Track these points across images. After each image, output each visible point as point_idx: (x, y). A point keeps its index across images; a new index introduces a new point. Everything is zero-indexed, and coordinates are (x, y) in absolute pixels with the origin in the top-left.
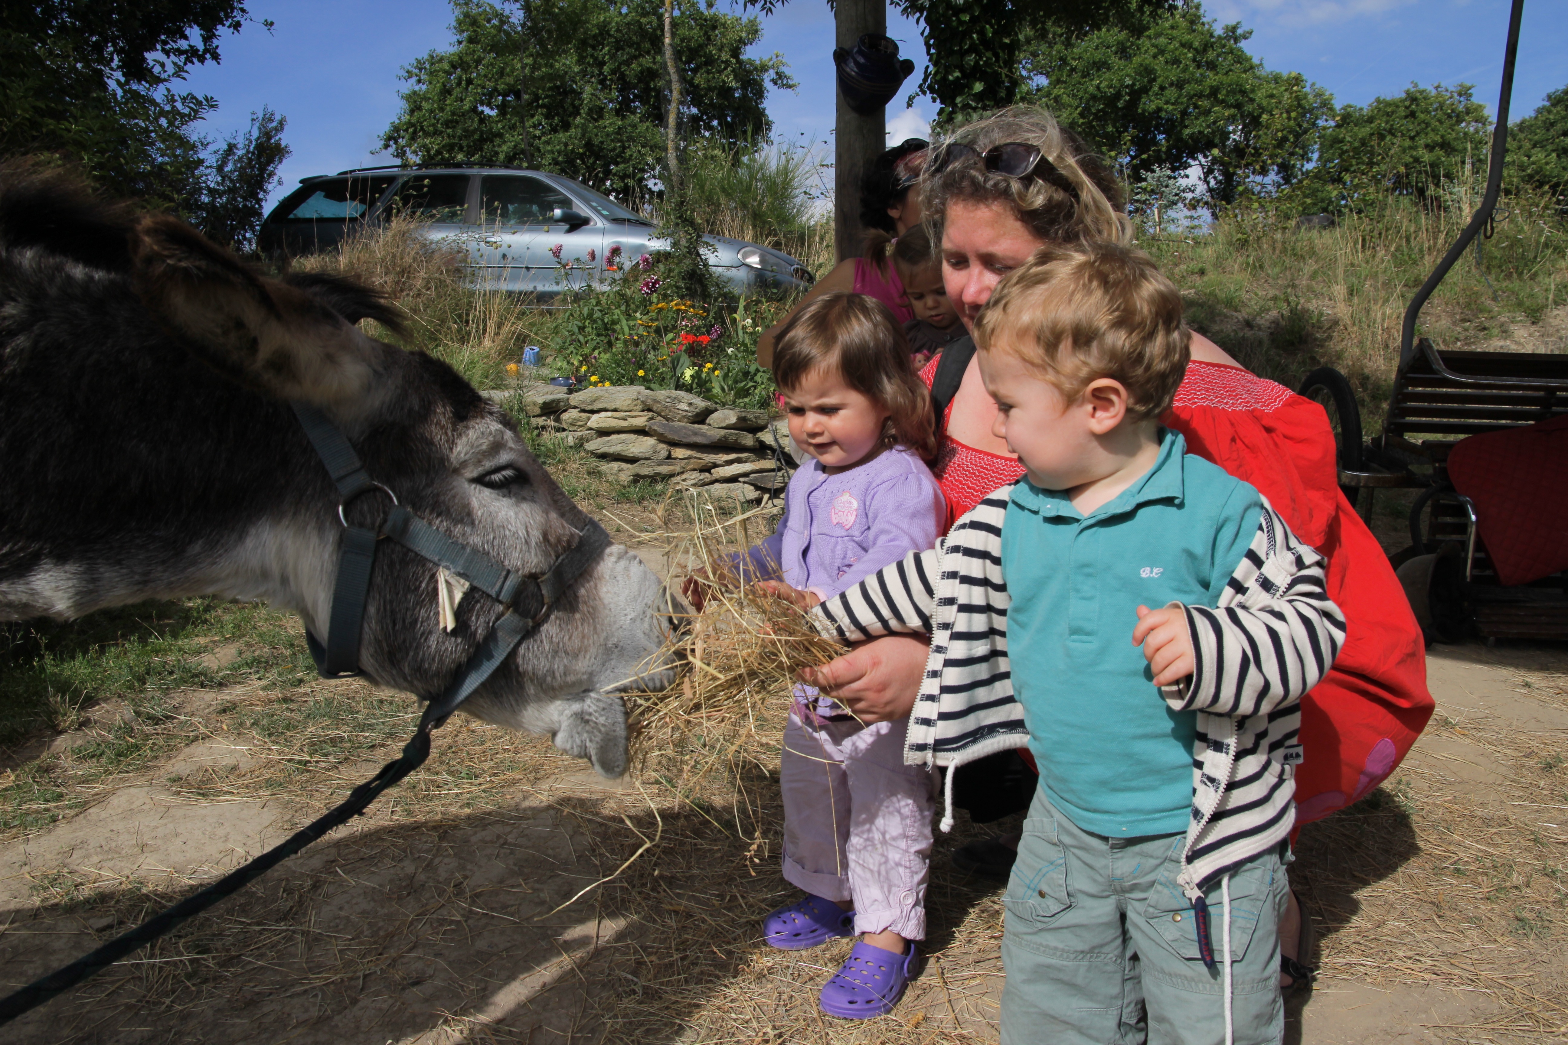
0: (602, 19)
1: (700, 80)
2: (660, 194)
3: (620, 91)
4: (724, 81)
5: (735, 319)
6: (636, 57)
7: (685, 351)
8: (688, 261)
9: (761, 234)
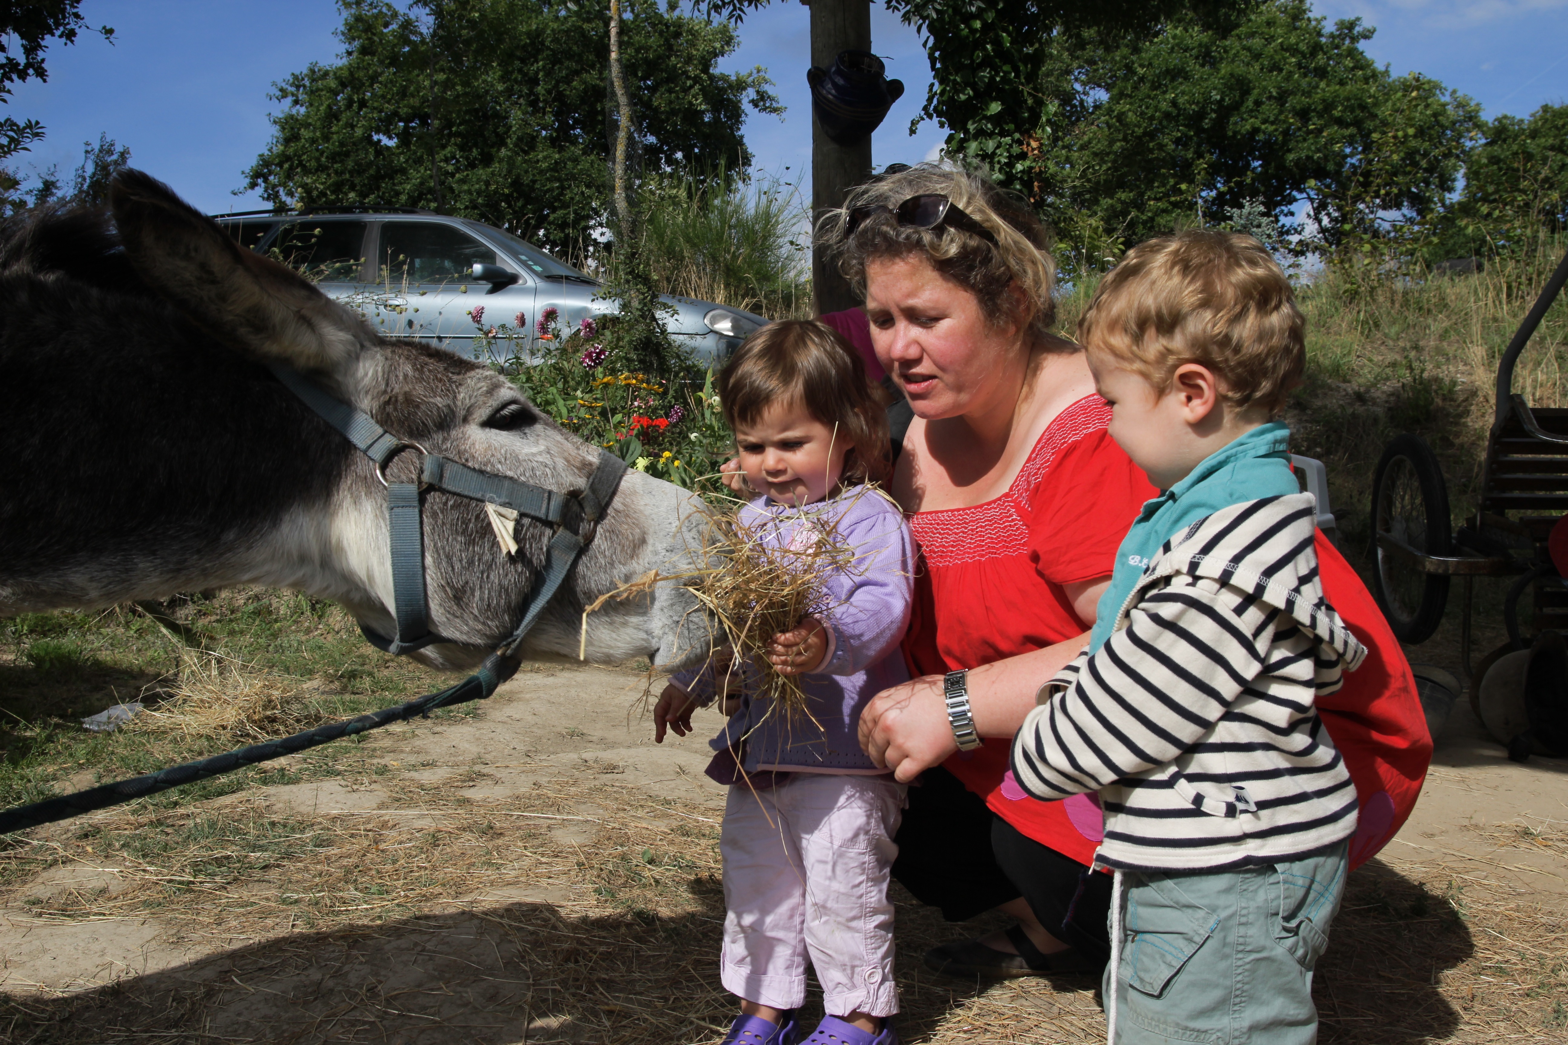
0: (534, 27)
1: (659, 101)
2: (608, 246)
3: (557, 115)
4: (690, 103)
5: (701, 399)
6: (577, 73)
7: (637, 436)
8: (641, 327)
9: (736, 294)
